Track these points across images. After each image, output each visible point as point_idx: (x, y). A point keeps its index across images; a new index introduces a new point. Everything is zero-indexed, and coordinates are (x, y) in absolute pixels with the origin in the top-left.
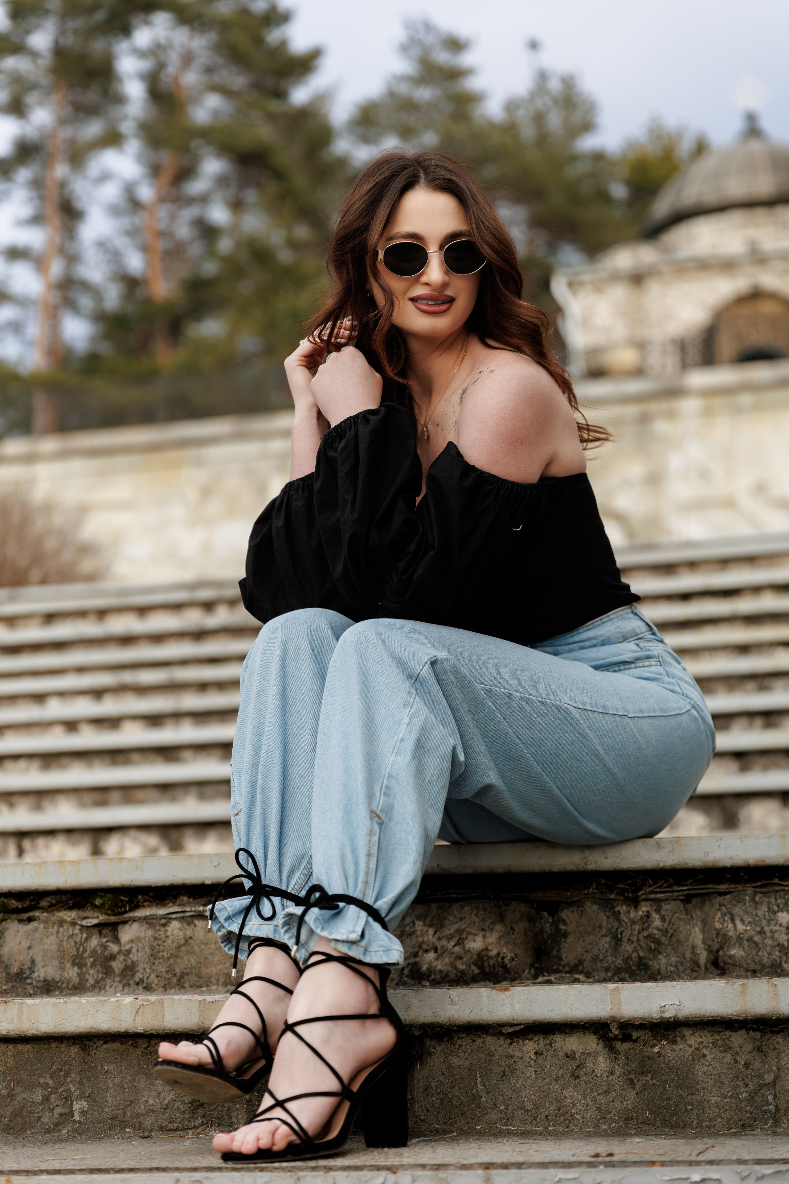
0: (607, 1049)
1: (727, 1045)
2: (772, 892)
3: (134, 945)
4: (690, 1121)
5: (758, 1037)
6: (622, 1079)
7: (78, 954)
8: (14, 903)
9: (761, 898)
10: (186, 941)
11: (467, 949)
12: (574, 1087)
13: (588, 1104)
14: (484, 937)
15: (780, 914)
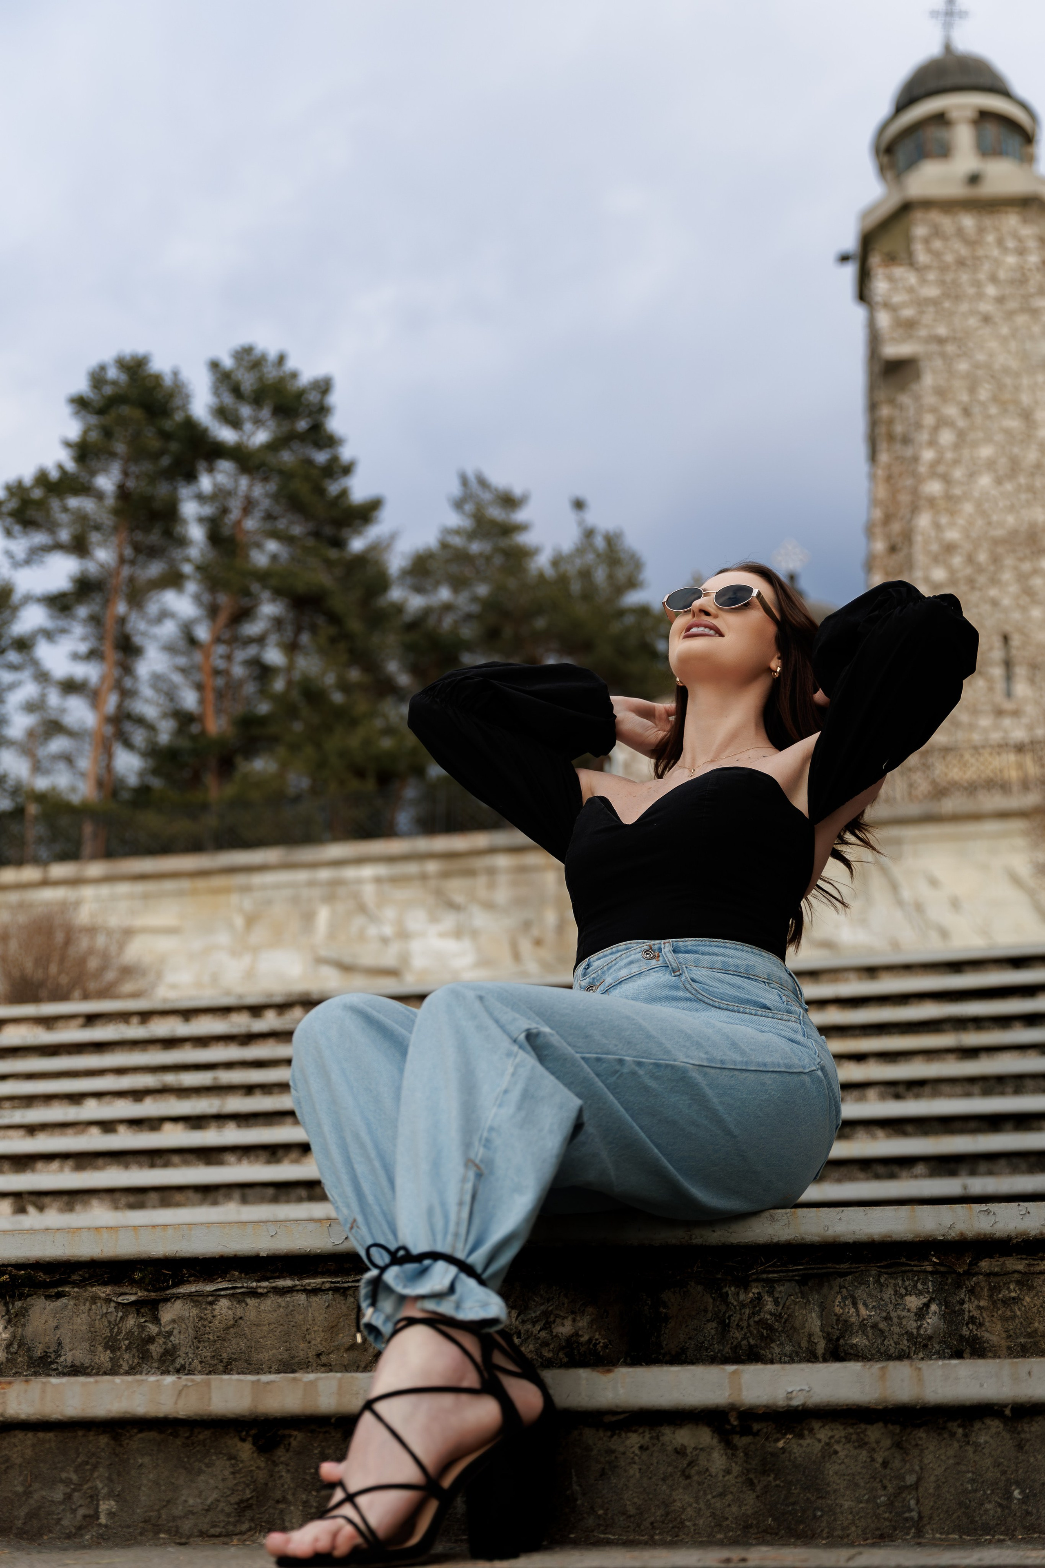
0: (723, 1444)
1: (862, 1440)
2: (899, 1273)
3: (176, 1326)
4: (819, 1530)
5: (898, 1431)
6: (740, 1480)
7: (112, 1335)
8: (41, 1276)
9: (886, 1279)
10: (236, 1321)
11: (554, 1334)
12: (685, 1488)
13: (700, 1509)
14: (574, 1320)
15: (908, 1298)
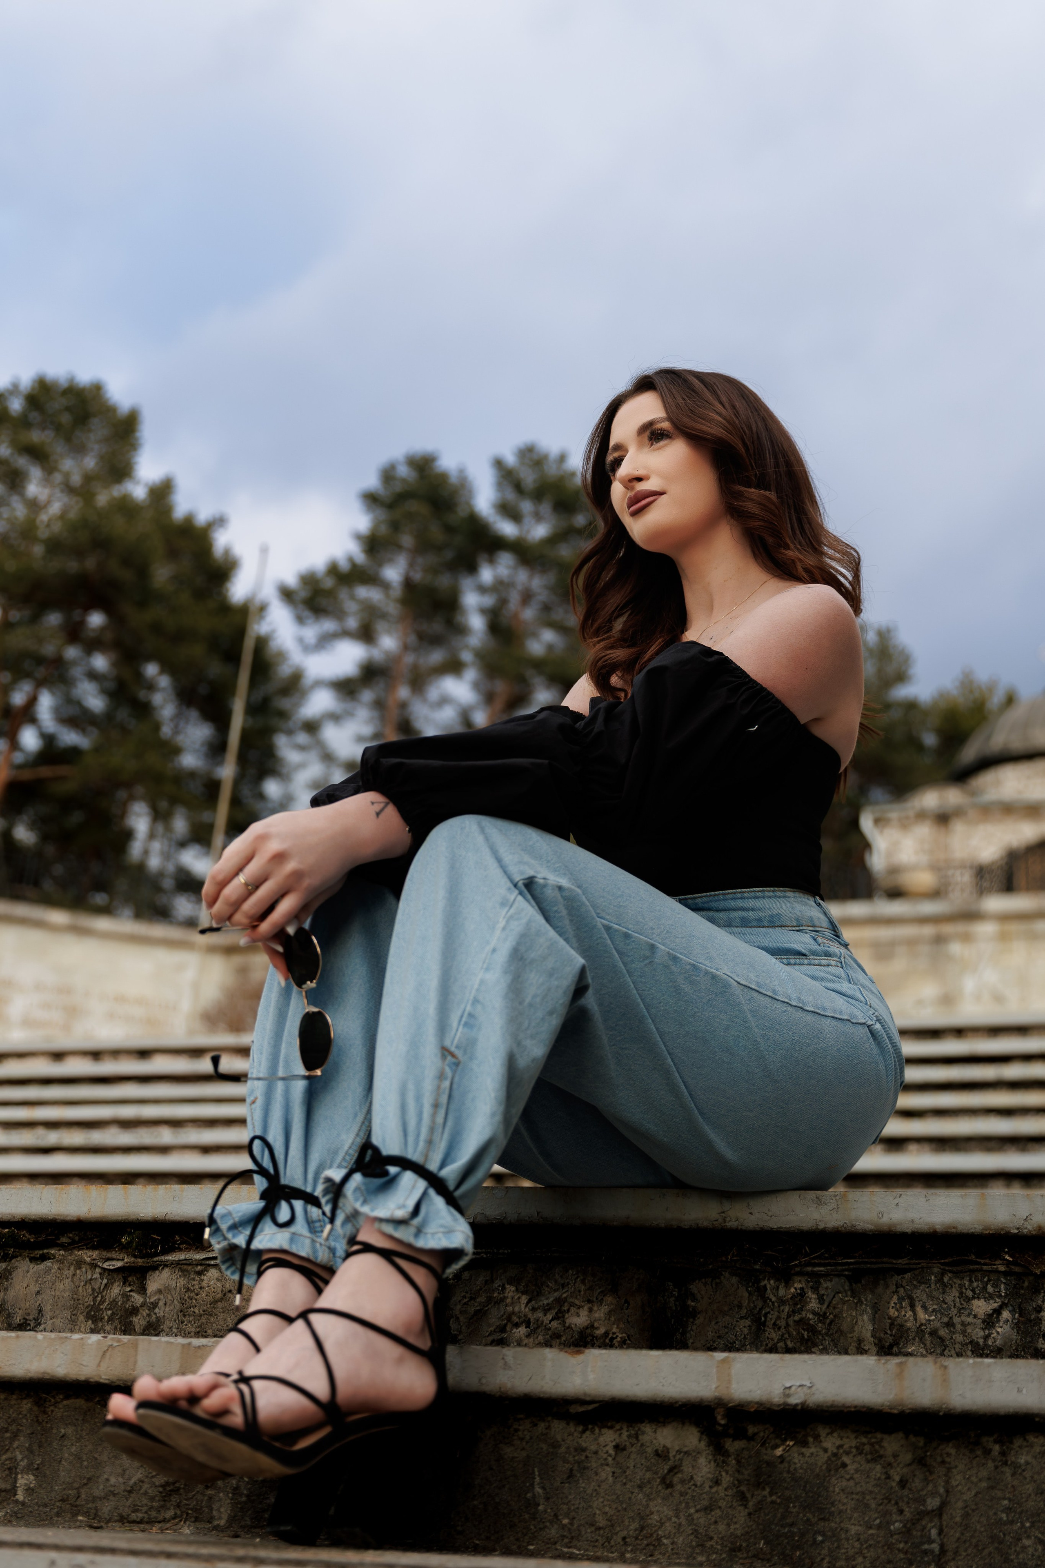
0: (711, 1448)
1: (877, 1452)
2: (966, 1272)
3: (162, 1297)
4: (819, 1559)
5: (921, 1444)
6: (730, 1492)
7: (94, 1304)
8: (25, 1236)
9: (950, 1278)
10: (224, 1295)
11: (567, 1325)
12: (664, 1499)
13: (680, 1524)
14: (591, 1310)
15: (975, 1302)
